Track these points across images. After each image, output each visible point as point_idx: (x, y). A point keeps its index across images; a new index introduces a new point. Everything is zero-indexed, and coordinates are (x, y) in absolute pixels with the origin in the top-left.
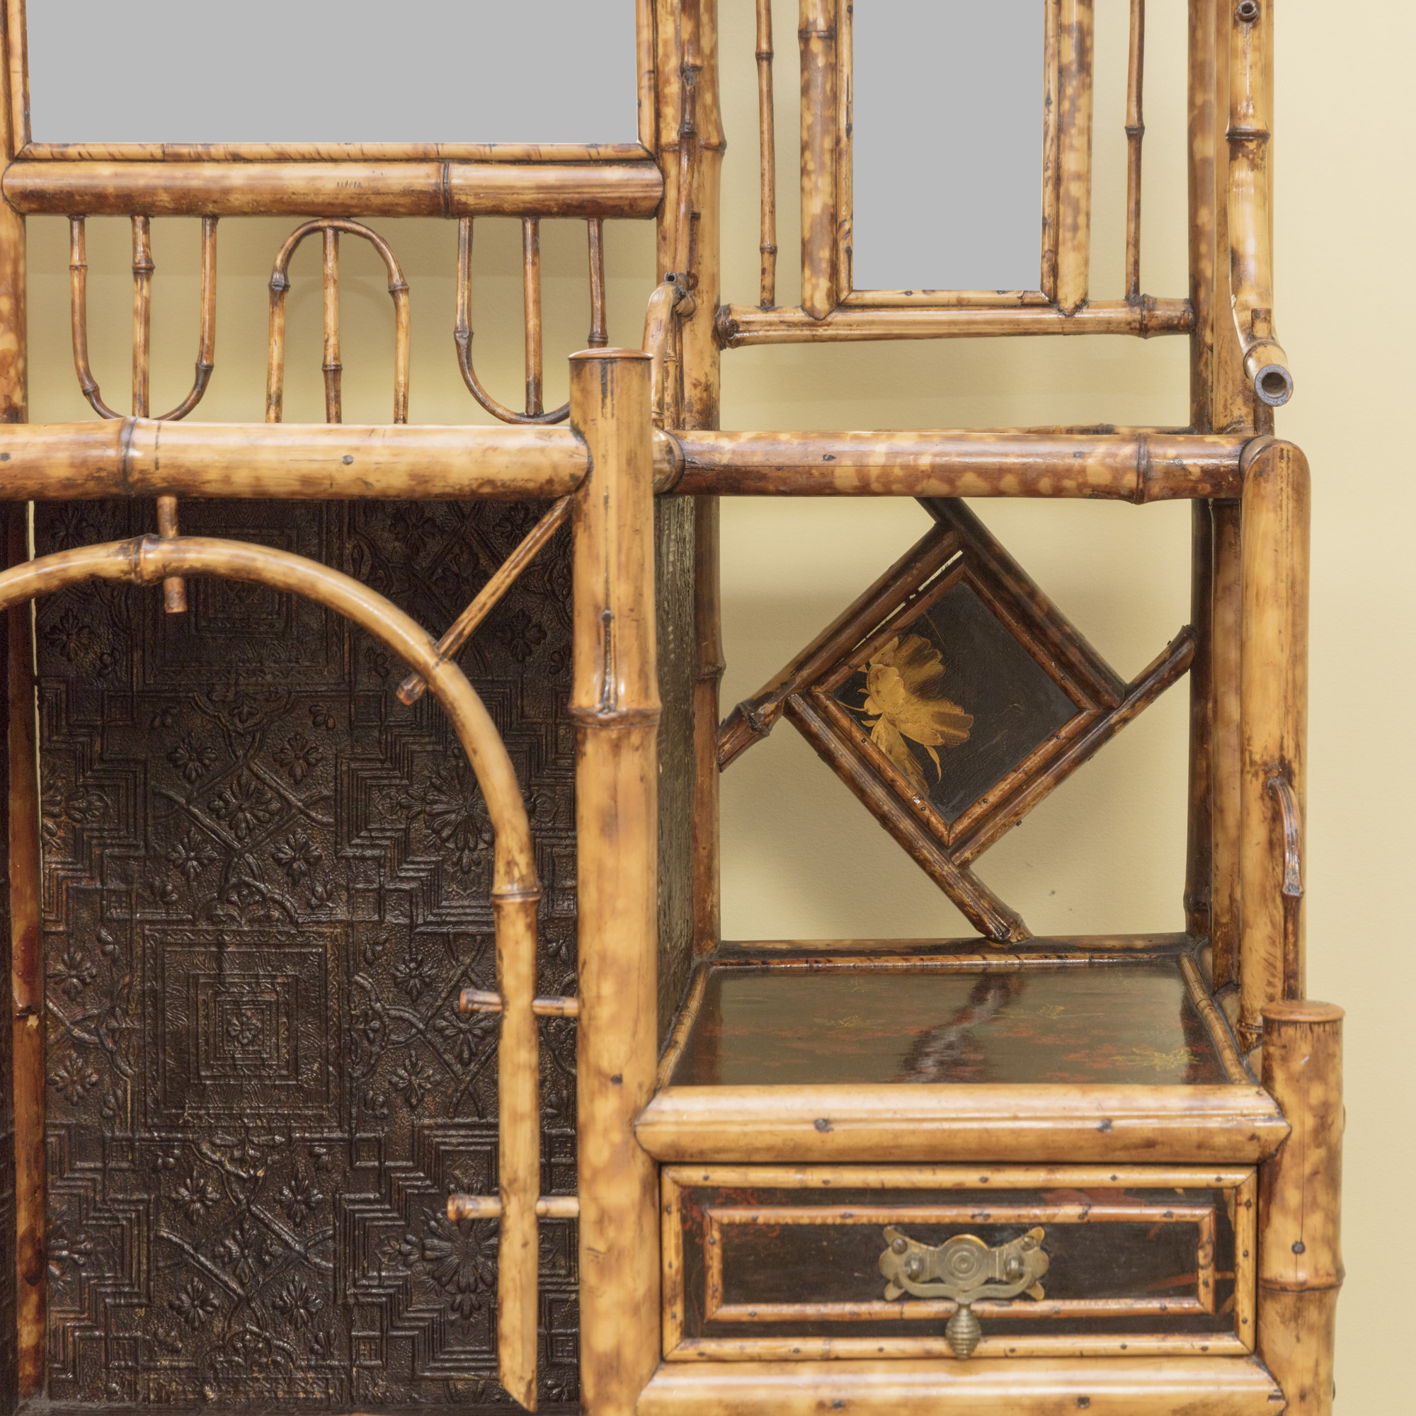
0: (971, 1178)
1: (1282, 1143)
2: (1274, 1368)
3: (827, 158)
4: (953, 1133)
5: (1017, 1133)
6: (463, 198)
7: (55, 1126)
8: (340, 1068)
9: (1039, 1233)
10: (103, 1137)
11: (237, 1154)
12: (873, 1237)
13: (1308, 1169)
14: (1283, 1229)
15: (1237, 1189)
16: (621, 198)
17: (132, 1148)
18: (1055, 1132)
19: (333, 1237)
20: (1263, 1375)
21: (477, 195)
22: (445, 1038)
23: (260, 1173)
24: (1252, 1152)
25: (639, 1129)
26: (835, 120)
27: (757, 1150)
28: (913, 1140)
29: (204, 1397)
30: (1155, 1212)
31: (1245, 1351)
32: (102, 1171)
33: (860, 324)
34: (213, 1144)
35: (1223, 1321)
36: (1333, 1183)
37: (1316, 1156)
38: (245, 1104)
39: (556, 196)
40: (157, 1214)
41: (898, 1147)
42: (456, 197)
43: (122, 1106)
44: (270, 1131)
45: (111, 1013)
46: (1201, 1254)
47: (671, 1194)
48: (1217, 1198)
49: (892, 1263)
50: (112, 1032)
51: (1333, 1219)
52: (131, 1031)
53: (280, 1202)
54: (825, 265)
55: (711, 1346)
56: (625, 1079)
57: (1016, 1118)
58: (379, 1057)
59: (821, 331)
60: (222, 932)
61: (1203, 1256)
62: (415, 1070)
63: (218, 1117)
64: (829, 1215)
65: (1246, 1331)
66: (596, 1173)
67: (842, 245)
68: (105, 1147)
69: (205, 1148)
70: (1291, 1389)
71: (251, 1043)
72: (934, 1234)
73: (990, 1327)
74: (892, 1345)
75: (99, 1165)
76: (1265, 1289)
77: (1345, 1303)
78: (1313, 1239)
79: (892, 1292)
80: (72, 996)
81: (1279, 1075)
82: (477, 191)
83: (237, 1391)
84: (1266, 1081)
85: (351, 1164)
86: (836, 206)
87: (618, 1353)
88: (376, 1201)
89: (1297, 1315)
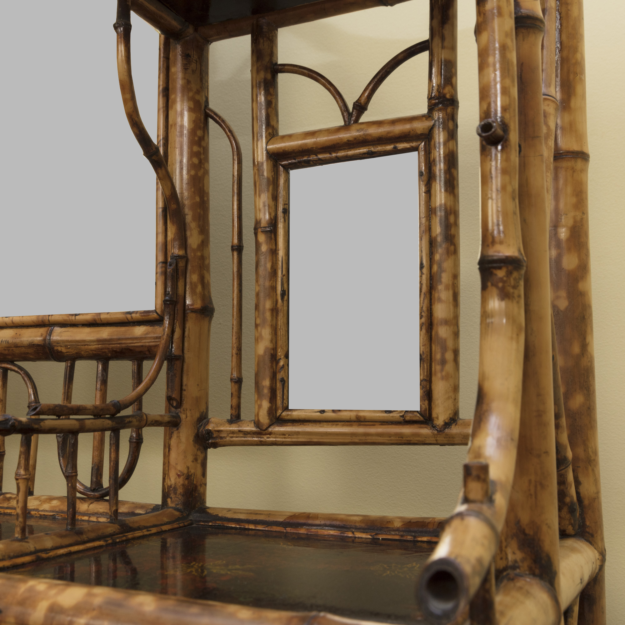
3: (268, 315)
6: (59, 349)
16: (142, 346)
21: (66, 346)
26: (274, 288)
33: (291, 434)
39: (107, 346)
42: (56, 348)
54: (266, 391)
59: (265, 438)
67: (279, 376)
82: (66, 343)
86: (275, 349)
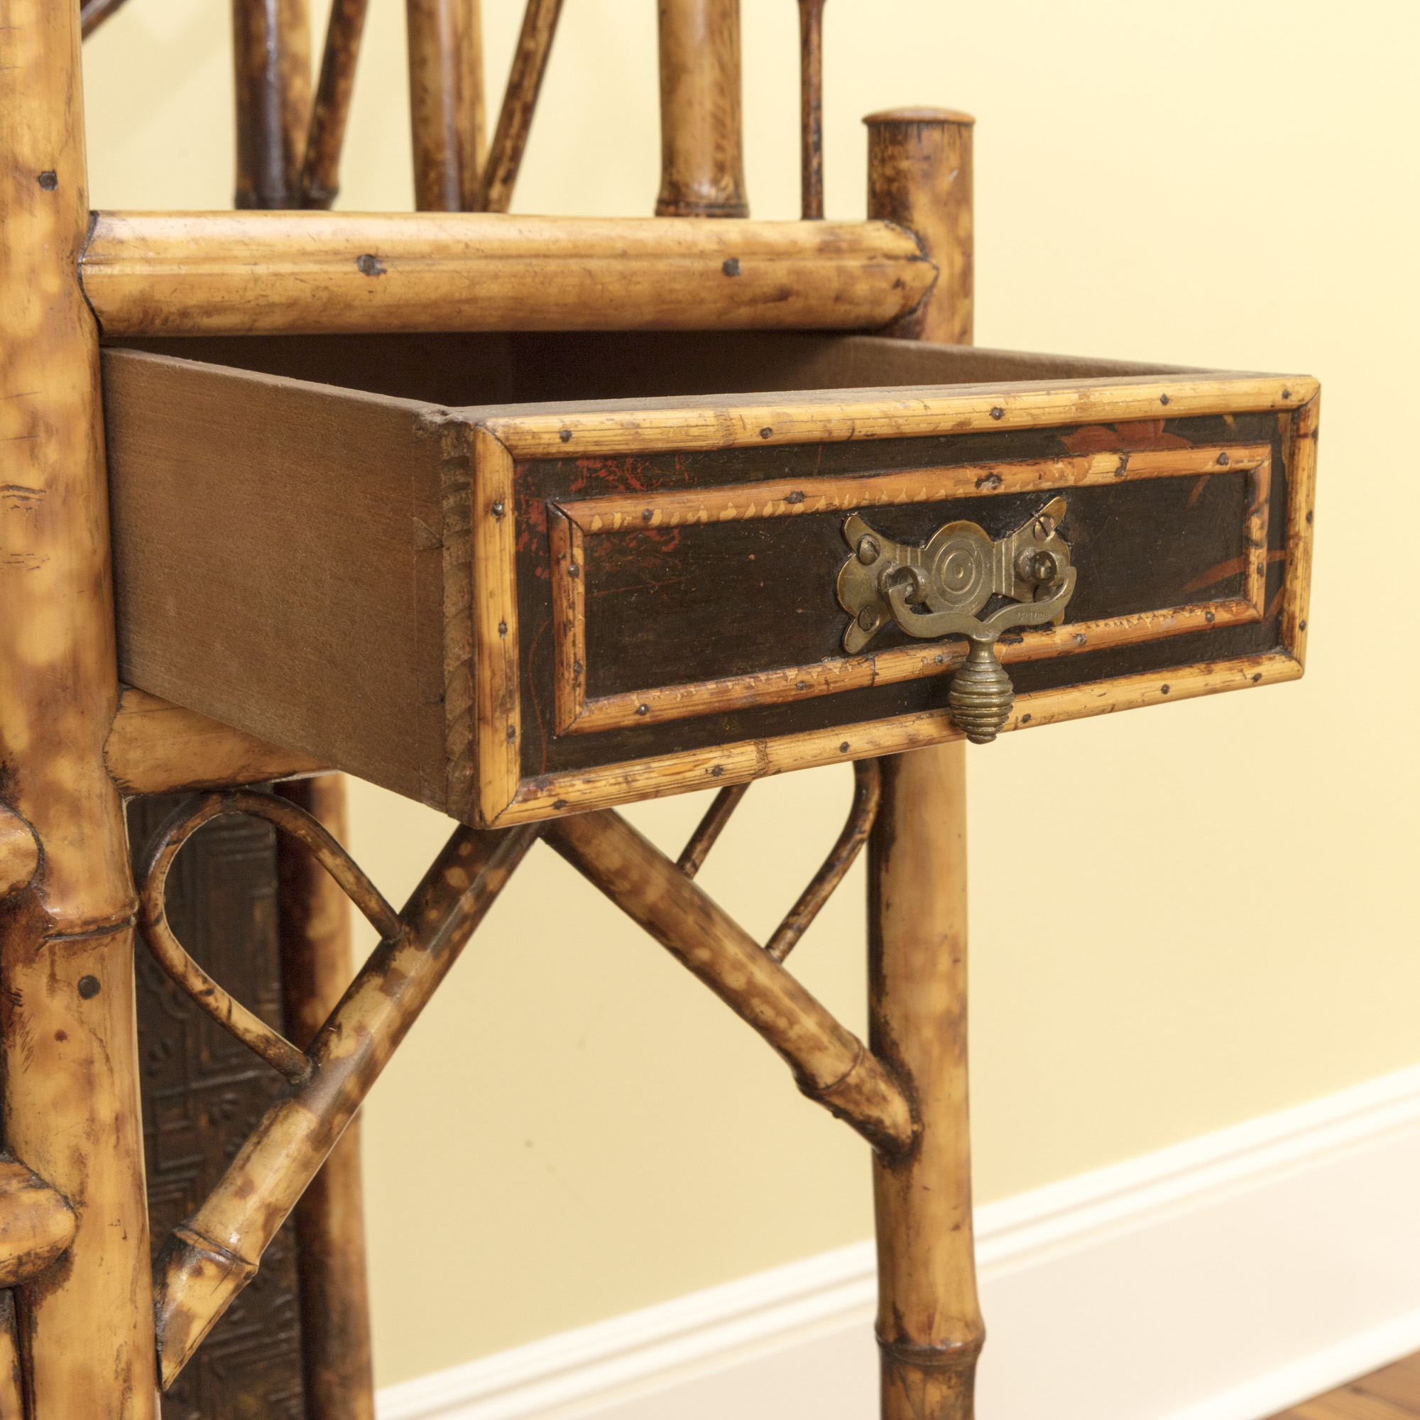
1: (928, 292)
5: (628, 279)
24: (890, 308)
25: (88, 271)
27: (269, 307)
41: (473, 300)
56: (59, 179)
57: (624, 255)
81: (919, 198)
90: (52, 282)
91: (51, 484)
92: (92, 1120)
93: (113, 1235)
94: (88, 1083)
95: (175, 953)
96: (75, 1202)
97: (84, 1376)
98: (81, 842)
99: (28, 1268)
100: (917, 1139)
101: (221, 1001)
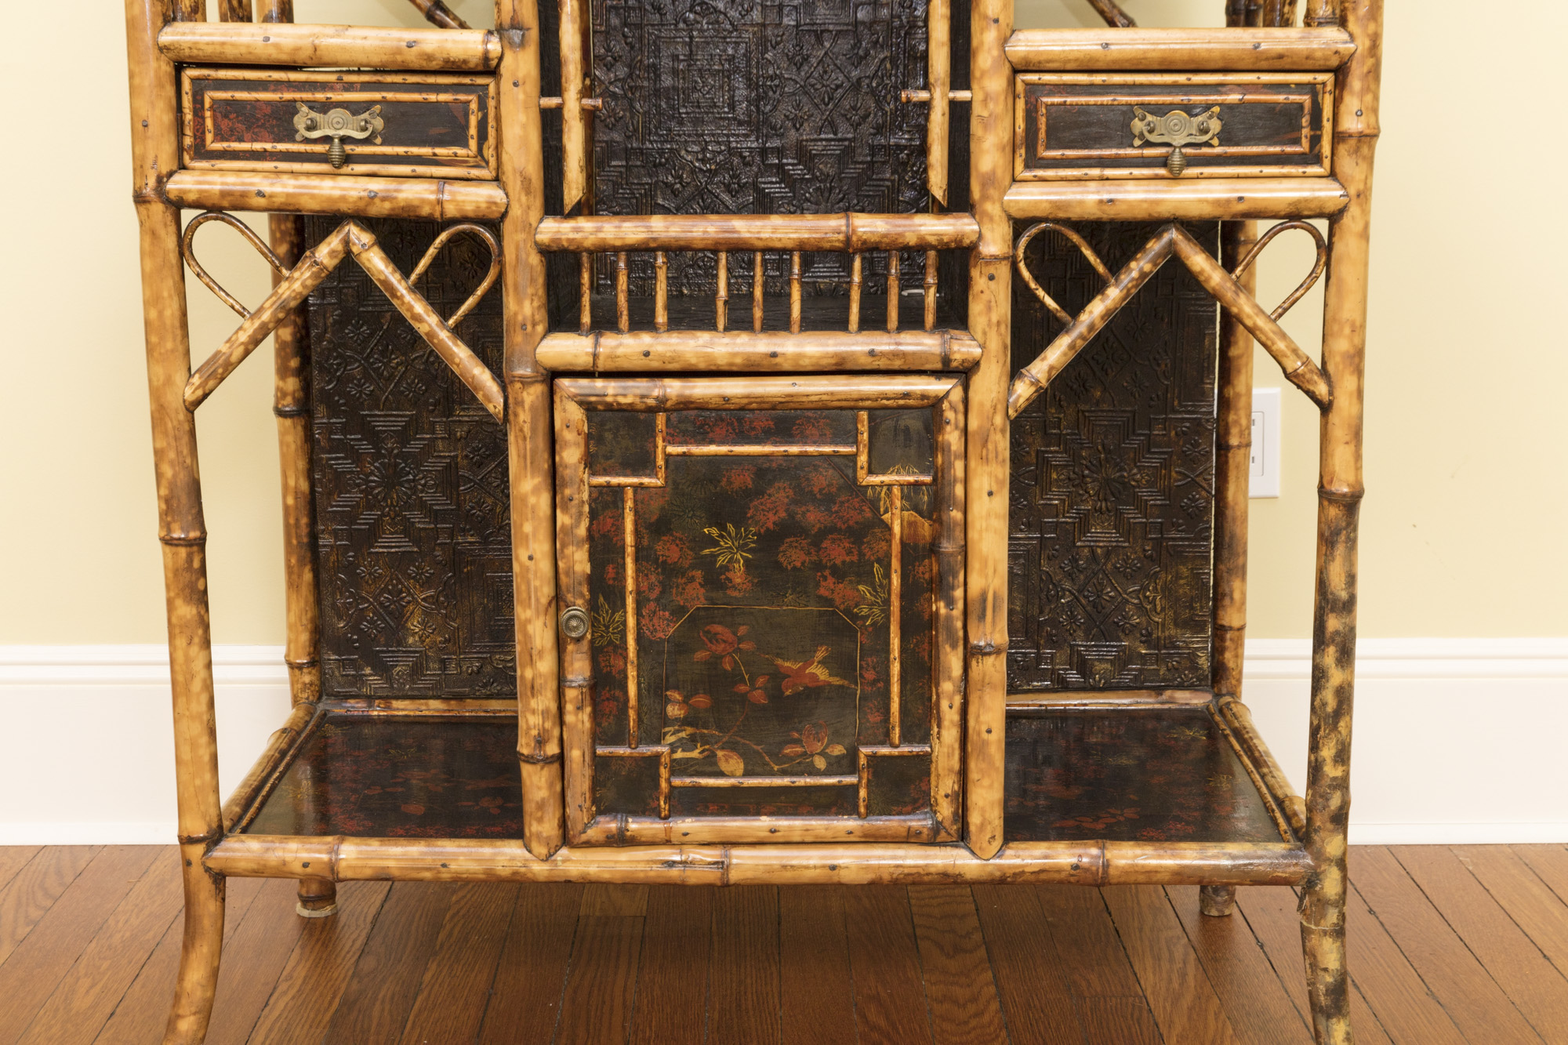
0: (1181, 78)
1: (1352, 55)
2: (1342, 181)
4: (1175, 51)
5: (1209, 51)
7: (600, 142)
8: (758, 107)
9: (1216, 109)
10: (626, 148)
11: (700, 156)
12: (1129, 112)
13: (1365, 70)
14: (1351, 103)
15: (1324, 84)
17: (642, 154)
18: (1230, 50)
19: (753, 203)
20: (1336, 185)
22: (816, 90)
23: (713, 167)
24: (1334, 62)
25: (1007, 49)
27: (1069, 61)
28: (1154, 55)
29: (681, 292)
30: (1281, 98)
31: (1326, 174)
32: (627, 167)
34: (687, 151)
35: (1314, 158)
36: (1377, 78)
37: (1370, 62)
38: (705, 127)
40: (655, 191)
41: (1145, 59)
43: (636, 130)
44: (719, 143)
45: (630, 75)
46: (1304, 120)
47: (1020, 87)
48: (1312, 89)
49: (1138, 125)
50: (631, 88)
51: (1376, 98)
52: (642, 87)
53: (724, 184)
55: (1040, 173)
56: (1000, 21)
57: (1209, 42)
58: (779, 101)
60: (692, 30)
61: (1305, 121)
62: (798, 107)
63: (689, 136)
64: (1106, 99)
65: (1327, 162)
66: (983, 73)
68: (628, 153)
69: (683, 153)
70: (1352, 191)
71: (708, 93)
72: (1161, 110)
73: (1191, 162)
74: (1137, 172)
75: (624, 163)
76: (1338, 137)
77: (1380, 145)
78: (1367, 108)
79: (1137, 142)
80: (609, 67)
81: (1351, 19)
83: (700, 290)
84: (1342, 22)
85: (763, 162)
87: (994, 172)
88: (776, 183)
89: (1357, 150)
90: (995, 53)
91: (990, 115)
92: (990, 320)
93: (994, 360)
94: (989, 309)
95: (1026, 274)
96: (982, 346)
97: (982, 405)
98: (993, 230)
99: (966, 364)
100: (1331, 403)
101: (1041, 293)
